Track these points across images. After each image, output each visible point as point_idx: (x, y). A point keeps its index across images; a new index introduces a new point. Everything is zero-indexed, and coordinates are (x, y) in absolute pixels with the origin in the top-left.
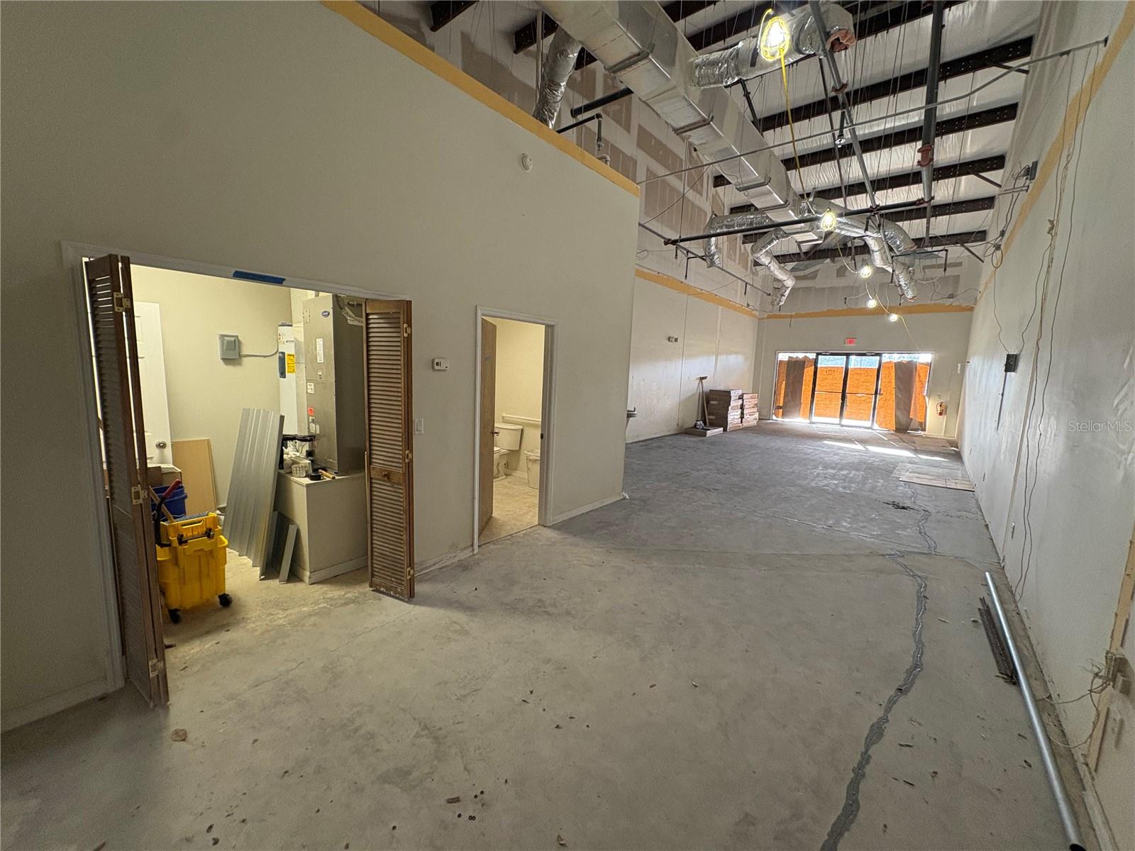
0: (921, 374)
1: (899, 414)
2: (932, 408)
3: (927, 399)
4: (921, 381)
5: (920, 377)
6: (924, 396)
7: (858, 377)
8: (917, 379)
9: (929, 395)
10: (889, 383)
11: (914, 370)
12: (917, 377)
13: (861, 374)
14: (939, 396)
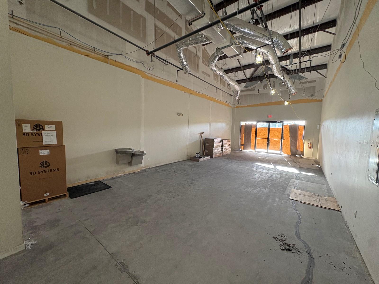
0: (301, 130)
1: (292, 148)
2: (306, 145)
3: (304, 141)
4: (301, 133)
5: (300, 131)
6: (302, 140)
7: (274, 132)
8: (299, 132)
9: (305, 139)
10: (287, 134)
11: (298, 129)
12: (299, 131)
13: (275, 130)
14: (309, 140)
